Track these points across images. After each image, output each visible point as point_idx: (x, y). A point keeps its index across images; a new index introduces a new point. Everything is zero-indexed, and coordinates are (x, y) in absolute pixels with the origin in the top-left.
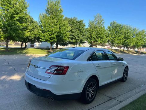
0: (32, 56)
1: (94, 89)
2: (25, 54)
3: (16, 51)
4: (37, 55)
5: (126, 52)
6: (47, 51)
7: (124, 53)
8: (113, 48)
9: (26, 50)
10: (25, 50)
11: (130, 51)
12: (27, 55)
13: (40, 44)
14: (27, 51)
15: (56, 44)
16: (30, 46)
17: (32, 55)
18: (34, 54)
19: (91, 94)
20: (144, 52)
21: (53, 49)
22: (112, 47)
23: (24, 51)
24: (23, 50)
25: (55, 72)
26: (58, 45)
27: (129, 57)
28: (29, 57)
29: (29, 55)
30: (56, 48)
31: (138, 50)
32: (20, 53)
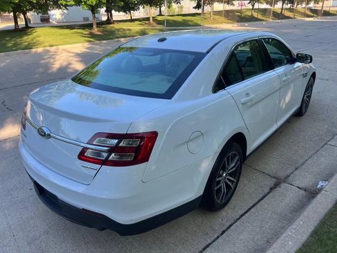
0: (48, 51)
1: (234, 169)
2: (29, 47)
3: (4, 42)
4: (60, 47)
5: (287, 13)
6: (86, 32)
7: (282, 19)
8: (256, 6)
9: (31, 36)
10: (26, 34)
11: (298, 12)
12: (34, 50)
13: (65, 11)
14: (32, 40)
15: (105, 8)
16: (39, 21)
17: (48, 48)
18: (51, 46)
19: (227, 184)
20: (332, 10)
21: (100, 24)
22: (253, 6)
23: (26, 38)
24: (22, 37)
25: (110, 158)
26: (113, 12)
27: (296, 31)
28: (40, 56)
29: (40, 50)
30: (109, 21)
31: (317, 5)
32: (16, 47)
